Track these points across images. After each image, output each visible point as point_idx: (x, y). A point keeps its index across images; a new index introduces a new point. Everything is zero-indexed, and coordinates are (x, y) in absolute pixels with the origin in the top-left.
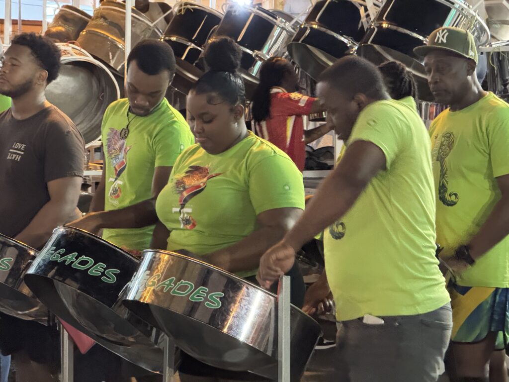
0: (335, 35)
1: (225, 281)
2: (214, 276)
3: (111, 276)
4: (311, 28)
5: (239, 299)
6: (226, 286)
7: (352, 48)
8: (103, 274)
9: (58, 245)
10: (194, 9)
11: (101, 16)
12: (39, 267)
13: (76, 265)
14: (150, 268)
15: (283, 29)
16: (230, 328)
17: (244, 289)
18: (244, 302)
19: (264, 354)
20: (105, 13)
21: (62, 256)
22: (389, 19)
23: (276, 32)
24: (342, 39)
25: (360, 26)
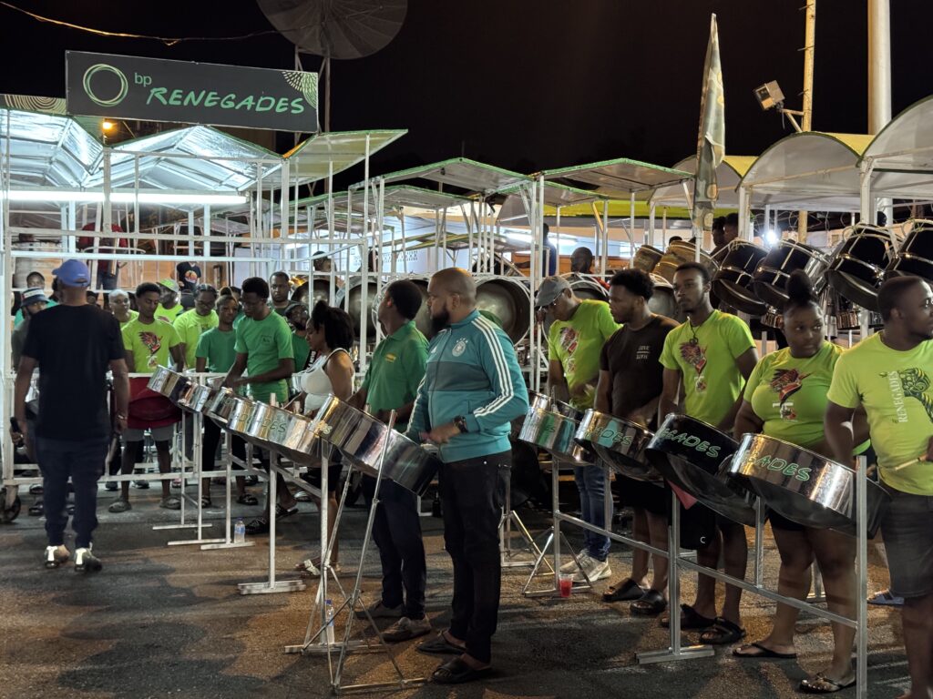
0: (864, 263)
1: (811, 459)
2: (802, 455)
3: (714, 452)
4: (845, 259)
5: (823, 474)
6: (812, 463)
7: (878, 273)
8: (708, 450)
9: (671, 427)
10: (746, 246)
11: (671, 252)
12: (657, 443)
13: (686, 443)
14: (749, 447)
15: (817, 259)
16: (817, 496)
17: (827, 465)
18: (828, 476)
19: (844, 517)
20: (675, 250)
21: (675, 435)
22: (911, 251)
23: (812, 262)
24: (871, 267)
25: (884, 257)
